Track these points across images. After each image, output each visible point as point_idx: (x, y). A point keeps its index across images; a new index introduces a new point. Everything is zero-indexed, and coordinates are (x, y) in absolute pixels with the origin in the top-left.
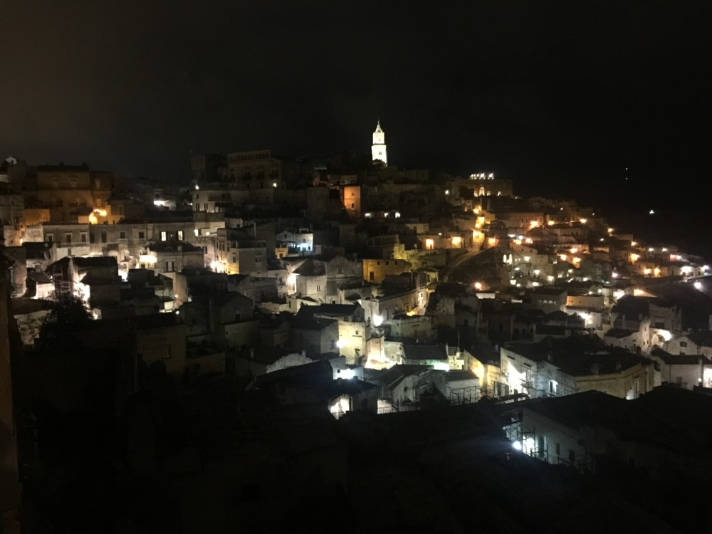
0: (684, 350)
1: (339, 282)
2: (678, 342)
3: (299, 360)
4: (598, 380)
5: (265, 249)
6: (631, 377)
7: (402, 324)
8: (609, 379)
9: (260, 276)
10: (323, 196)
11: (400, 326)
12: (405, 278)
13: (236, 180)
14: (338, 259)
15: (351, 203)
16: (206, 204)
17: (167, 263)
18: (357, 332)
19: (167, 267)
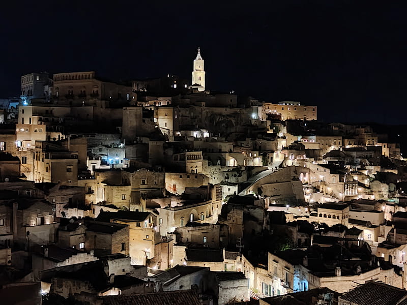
1: (142, 192)
4: (341, 281)
5: (76, 161)
7: (192, 231)
10: (136, 115)
11: (191, 233)
12: (203, 190)
13: (60, 98)
14: (142, 172)
15: (164, 122)
16: (30, 119)
18: (147, 237)
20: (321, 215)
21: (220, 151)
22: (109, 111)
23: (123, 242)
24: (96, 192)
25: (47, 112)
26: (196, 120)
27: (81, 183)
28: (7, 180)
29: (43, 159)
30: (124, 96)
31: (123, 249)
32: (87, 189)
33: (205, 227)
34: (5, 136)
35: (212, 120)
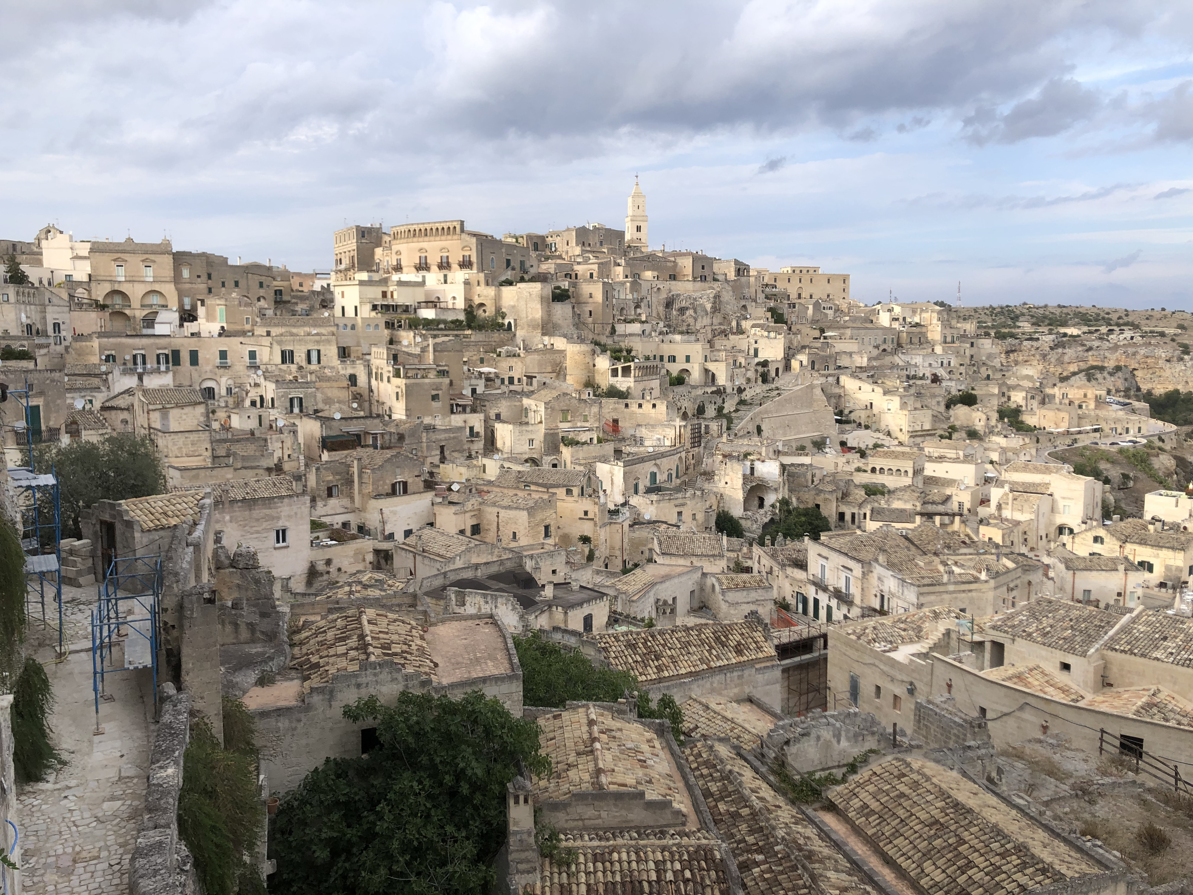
0: (1097, 548)
1: (562, 434)
2: (1090, 535)
3: (492, 553)
4: (954, 592)
5: (447, 381)
6: (1005, 588)
7: (658, 501)
8: (970, 591)
10: (542, 298)
11: (655, 505)
12: (668, 430)
13: (405, 269)
14: (561, 399)
15: (587, 309)
16: (356, 307)
17: (291, 400)
18: (586, 513)
19: (292, 406)
20: (873, 470)
21: (688, 359)
22: (491, 291)
23: (547, 522)
24: (482, 433)
25: (384, 294)
26: (642, 305)
27: (457, 420)
28: (338, 416)
29: (389, 378)
30: (515, 263)
31: (547, 535)
32: (468, 430)
33: (680, 495)
34: (317, 338)
35: (669, 304)
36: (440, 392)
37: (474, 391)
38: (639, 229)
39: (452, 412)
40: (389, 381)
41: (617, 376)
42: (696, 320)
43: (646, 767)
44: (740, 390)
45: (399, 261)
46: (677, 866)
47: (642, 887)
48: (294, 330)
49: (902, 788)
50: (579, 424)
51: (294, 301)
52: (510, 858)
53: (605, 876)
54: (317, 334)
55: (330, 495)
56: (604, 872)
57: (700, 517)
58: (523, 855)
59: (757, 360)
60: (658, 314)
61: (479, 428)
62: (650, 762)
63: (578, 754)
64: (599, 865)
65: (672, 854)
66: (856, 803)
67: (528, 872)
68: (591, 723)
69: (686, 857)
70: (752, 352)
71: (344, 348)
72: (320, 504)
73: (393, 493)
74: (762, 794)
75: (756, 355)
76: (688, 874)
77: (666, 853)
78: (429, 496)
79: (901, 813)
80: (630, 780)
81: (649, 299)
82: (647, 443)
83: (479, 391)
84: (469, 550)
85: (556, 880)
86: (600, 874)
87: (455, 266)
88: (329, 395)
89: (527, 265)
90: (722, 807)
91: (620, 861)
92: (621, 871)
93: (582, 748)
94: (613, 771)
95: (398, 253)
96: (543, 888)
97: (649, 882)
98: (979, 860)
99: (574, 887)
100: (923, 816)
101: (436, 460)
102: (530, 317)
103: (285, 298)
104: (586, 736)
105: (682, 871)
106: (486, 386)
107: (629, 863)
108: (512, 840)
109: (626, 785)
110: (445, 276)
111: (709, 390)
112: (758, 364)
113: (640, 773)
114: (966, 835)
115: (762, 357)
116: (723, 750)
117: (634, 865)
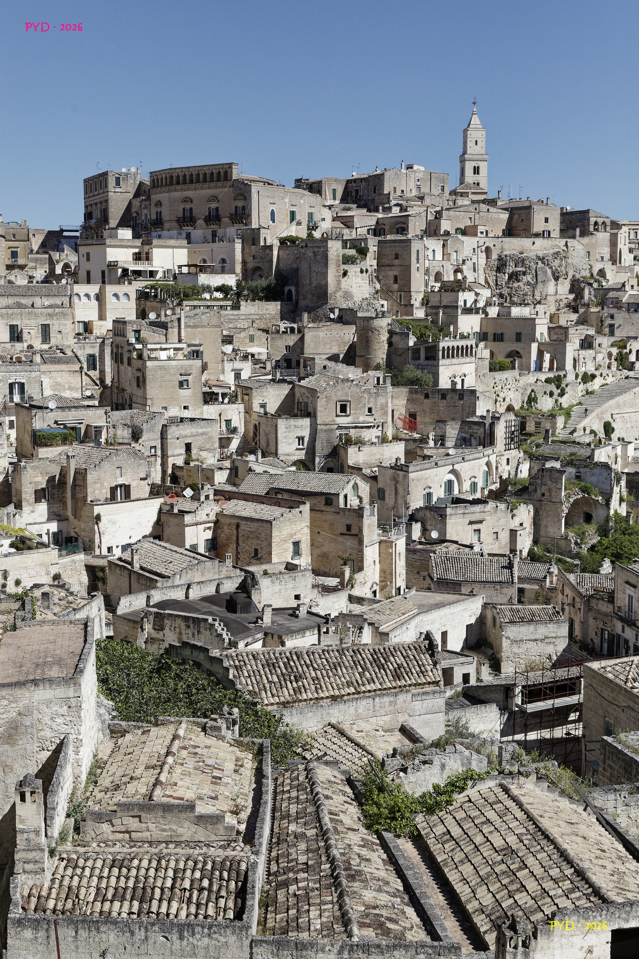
3: (219, 572)
7: (449, 516)
9: (186, 414)
10: (329, 259)
11: (445, 520)
12: (476, 427)
13: (166, 225)
14: (339, 387)
15: (392, 273)
16: (103, 272)
17: (11, 386)
18: (349, 528)
19: (11, 393)
21: (519, 338)
23: (296, 538)
24: (241, 430)
25: (137, 257)
26: (464, 268)
27: (210, 411)
28: (52, 405)
29: (129, 359)
30: (302, 216)
31: (297, 552)
32: (224, 424)
33: (478, 508)
34: (50, 310)
35: (501, 266)
36: (190, 378)
37: (238, 376)
38: (476, 170)
39: (206, 402)
40: (129, 364)
41: (419, 358)
42: (534, 287)
43: (219, 784)
44: (588, 378)
45: (159, 214)
46: (198, 875)
47: (153, 893)
48: (24, 301)
49: (491, 815)
50: (361, 419)
51: (31, 264)
52: (17, 857)
53: (117, 882)
54: (50, 307)
55: (38, 500)
56: (118, 878)
57: (505, 537)
58: (31, 855)
59: (612, 339)
60: (487, 282)
61: (238, 421)
62: (225, 780)
63: (147, 768)
64: (116, 871)
65: (196, 863)
66: (440, 830)
67: (36, 873)
68: (175, 737)
69: (209, 867)
70: (607, 330)
71: (84, 322)
72: (26, 508)
73: (113, 499)
74: (342, 817)
75: (612, 333)
76: (206, 883)
77: (191, 863)
78: (157, 503)
79: (479, 839)
80: (189, 795)
81: (475, 260)
82: (450, 443)
83: (245, 375)
84: (190, 567)
85: (66, 882)
86: (113, 880)
87: (226, 220)
88: (59, 380)
89: (316, 218)
90: (292, 827)
91: (138, 868)
92: (137, 877)
93: (154, 762)
94: (176, 784)
95: (159, 204)
96: (50, 889)
97: (162, 889)
98: (531, 885)
99: (83, 891)
100: (498, 842)
101: (180, 462)
102: (315, 283)
103: (21, 261)
104: (163, 751)
105: (201, 880)
106: (254, 371)
107: (147, 870)
108: (20, 838)
109: (182, 799)
110: (214, 234)
111: (543, 377)
112: (612, 345)
113: (207, 790)
114: (530, 861)
115: (619, 334)
116: (323, 773)
117: (152, 872)
